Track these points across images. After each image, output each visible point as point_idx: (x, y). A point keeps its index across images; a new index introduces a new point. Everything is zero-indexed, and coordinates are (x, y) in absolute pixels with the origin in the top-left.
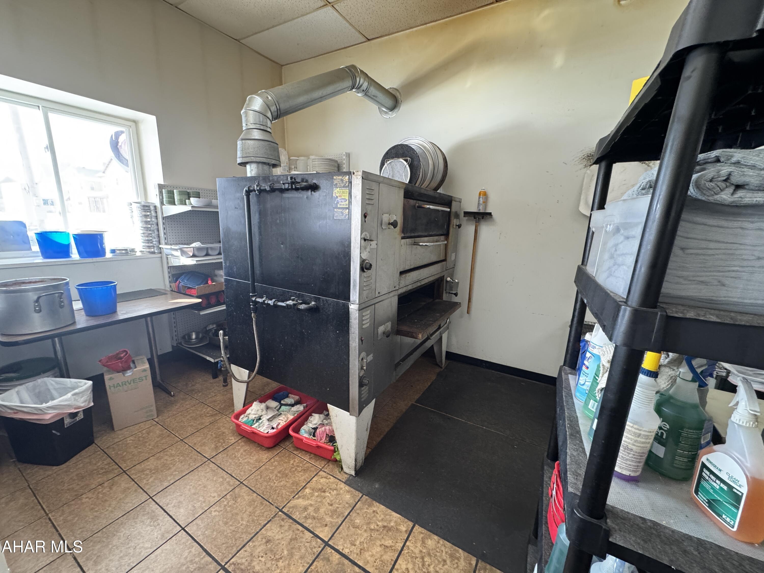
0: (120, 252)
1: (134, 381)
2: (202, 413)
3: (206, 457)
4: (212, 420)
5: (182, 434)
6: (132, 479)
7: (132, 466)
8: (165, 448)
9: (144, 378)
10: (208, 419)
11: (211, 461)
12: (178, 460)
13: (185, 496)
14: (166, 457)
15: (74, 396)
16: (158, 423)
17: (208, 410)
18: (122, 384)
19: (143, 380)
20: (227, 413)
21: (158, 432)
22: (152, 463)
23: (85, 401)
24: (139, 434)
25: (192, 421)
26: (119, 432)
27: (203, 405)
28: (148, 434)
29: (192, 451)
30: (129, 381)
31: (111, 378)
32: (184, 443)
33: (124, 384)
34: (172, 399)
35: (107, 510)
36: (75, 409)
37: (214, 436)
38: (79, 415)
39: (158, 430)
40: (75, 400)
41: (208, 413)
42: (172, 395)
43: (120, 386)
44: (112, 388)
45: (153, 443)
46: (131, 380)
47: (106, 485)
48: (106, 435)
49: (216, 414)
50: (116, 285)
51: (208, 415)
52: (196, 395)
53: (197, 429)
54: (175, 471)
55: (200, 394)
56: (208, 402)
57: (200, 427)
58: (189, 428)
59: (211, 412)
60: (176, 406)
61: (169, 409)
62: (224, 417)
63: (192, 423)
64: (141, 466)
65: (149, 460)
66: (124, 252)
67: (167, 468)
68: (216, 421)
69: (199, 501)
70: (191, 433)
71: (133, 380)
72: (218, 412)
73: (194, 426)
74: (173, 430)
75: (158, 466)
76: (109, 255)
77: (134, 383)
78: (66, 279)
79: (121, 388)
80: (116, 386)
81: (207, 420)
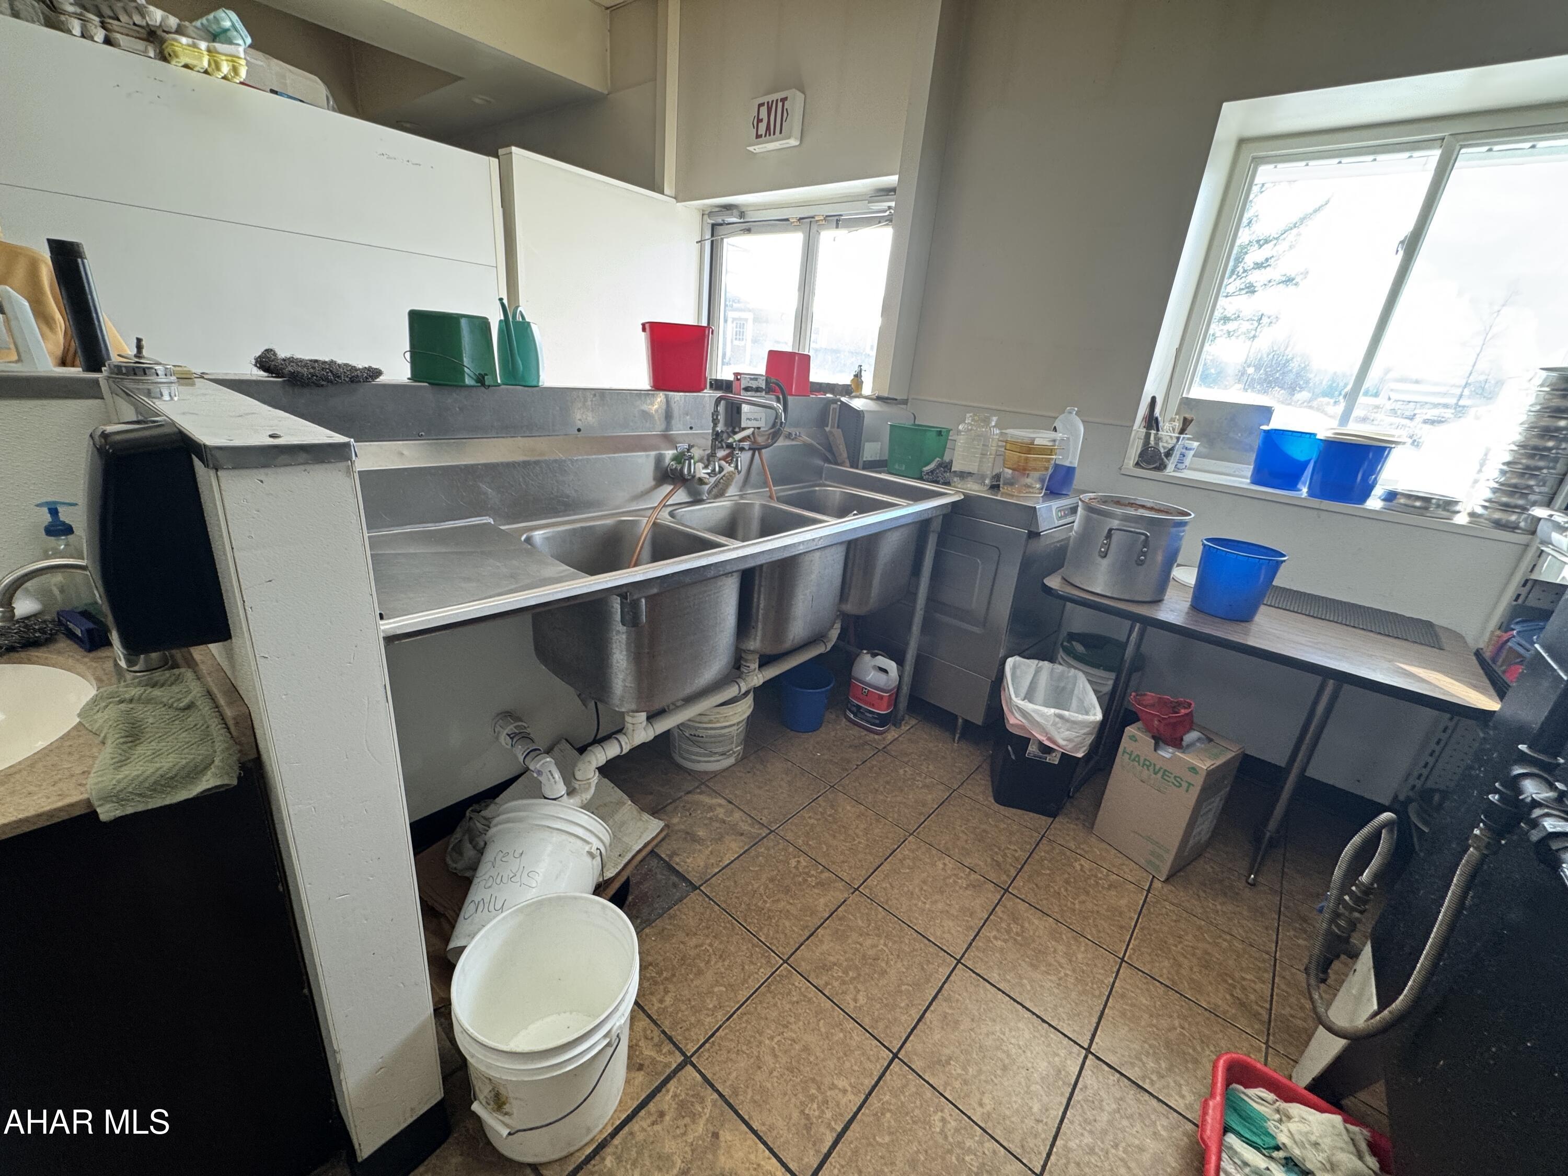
0: (1409, 502)
1: (1164, 774)
2: (1237, 975)
3: (1092, 1040)
4: (1225, 1012)
5: (1142, 954)
6: (994, 909)
7: (1023, 897)
8: (1085, 934)
9: (1185, 785)
10: (1224, 999)
11: (1086, 1058)
12: (1062, 974)
13: (972, 1030)
14: (1061, 948)
15: (1057, 720)
16: (1148, 891)
17: (1258, 986)
18: (1144, 764)
19: (1181, 786)
20: (1280, 1048)
21: (1123, 902)
22: (1038, 925)
23: (1069, 740)
24: (1102, 872)
25: (1195, 961)
26: (1093, 840)
27: (1269, 965)
28: (1111, 886)
29: (1099, 997)
30: (1157, 768)
31: (1134, 736)
32: (1115, 970)
33: (1147, 764)
34: (1241, 884)
35: (925, 903)
36: (1050, 739)
37: (1172, 1036)
38: (1054, 754)
39: (1129, 901)
40: (1054, 724)
41: (1244, 989)
42: (1250, 881)
43: (1139, 762)
44: (1127, 756)
45: (1089, 906)
46: (1161, 768)
47: (974, 876)
48: (1076, 825)
49: (1256, 1015)
50: (1284, 561)
51: (1238, 993)
52: (1292, 933)
53: (1174, 983)
54: (1031, 981)
55: (1301, 942)
56: (1287, 974)
57: (1184, 987)
58: (1166, 963)
59: (1252, 997)
60: (1223, 904)
61: (1202, 894)
62: (1256, 1043)
63: (1186, 963)
64: (1026, 911)
65: (1046, 918)
66: (1418, 504)
67: (1034, 962)
68: (1228, 1022)
69: (964, 1068)
70: (1155, 973)
71: (1165, 771)
72: (1266, 1017)
73: (1178, 972)
74: (1142, 929)
75: (1034, 941)
76: (1374, 503)
77: (1162, 777)
78: (1190, 515)
79: (1139, 768)
80: (1133, 757)
81: (1218, 998)
